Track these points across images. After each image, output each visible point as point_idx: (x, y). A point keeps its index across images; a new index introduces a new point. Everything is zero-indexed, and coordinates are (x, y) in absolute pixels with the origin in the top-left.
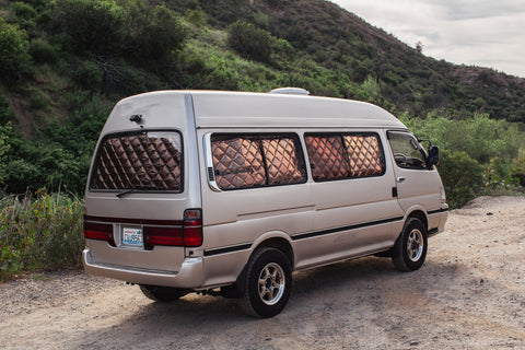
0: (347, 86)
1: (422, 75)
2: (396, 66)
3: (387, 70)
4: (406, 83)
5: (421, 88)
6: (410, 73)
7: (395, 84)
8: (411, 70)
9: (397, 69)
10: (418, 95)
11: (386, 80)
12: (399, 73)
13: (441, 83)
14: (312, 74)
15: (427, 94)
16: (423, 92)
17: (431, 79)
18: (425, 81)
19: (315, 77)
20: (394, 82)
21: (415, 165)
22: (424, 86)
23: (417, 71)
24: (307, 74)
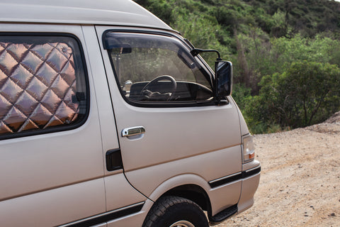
0: (262, 16)
1: (318, 10)
2: (301, 4)
3: (294, 7)
4: (307, 16)
5: (318, 19)
6: (310, 9)
7: (299, 16)
8: (311, 7)
9: (300, 6)
10: (315, 24)
11: (293, 14)
12: (302, 9)
13: (331, 16)
14: (236, 8)
15: (321, 23)
16: (318, 22)
17: (324, 13)
18: (320, 14)
19: (239, 10)
20: (297, 15)
21: (191, 96)
22: (319, 17)
23: (315, 7)
24: (233, 8)
